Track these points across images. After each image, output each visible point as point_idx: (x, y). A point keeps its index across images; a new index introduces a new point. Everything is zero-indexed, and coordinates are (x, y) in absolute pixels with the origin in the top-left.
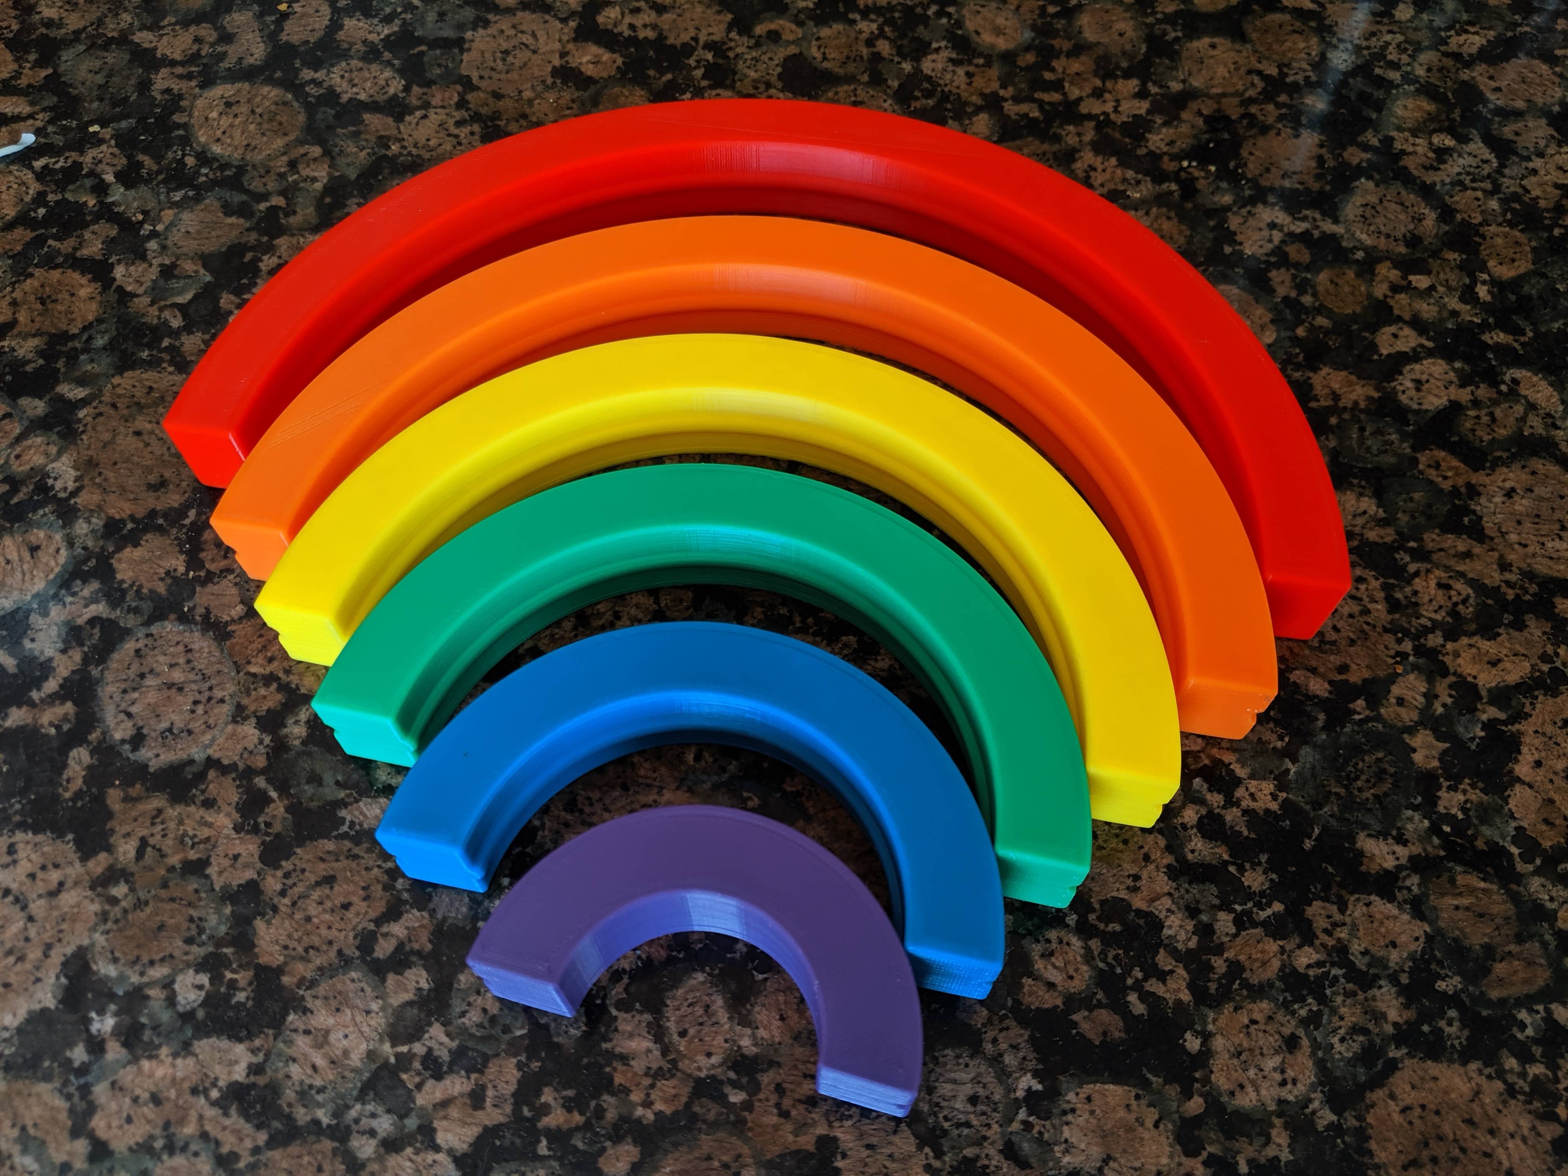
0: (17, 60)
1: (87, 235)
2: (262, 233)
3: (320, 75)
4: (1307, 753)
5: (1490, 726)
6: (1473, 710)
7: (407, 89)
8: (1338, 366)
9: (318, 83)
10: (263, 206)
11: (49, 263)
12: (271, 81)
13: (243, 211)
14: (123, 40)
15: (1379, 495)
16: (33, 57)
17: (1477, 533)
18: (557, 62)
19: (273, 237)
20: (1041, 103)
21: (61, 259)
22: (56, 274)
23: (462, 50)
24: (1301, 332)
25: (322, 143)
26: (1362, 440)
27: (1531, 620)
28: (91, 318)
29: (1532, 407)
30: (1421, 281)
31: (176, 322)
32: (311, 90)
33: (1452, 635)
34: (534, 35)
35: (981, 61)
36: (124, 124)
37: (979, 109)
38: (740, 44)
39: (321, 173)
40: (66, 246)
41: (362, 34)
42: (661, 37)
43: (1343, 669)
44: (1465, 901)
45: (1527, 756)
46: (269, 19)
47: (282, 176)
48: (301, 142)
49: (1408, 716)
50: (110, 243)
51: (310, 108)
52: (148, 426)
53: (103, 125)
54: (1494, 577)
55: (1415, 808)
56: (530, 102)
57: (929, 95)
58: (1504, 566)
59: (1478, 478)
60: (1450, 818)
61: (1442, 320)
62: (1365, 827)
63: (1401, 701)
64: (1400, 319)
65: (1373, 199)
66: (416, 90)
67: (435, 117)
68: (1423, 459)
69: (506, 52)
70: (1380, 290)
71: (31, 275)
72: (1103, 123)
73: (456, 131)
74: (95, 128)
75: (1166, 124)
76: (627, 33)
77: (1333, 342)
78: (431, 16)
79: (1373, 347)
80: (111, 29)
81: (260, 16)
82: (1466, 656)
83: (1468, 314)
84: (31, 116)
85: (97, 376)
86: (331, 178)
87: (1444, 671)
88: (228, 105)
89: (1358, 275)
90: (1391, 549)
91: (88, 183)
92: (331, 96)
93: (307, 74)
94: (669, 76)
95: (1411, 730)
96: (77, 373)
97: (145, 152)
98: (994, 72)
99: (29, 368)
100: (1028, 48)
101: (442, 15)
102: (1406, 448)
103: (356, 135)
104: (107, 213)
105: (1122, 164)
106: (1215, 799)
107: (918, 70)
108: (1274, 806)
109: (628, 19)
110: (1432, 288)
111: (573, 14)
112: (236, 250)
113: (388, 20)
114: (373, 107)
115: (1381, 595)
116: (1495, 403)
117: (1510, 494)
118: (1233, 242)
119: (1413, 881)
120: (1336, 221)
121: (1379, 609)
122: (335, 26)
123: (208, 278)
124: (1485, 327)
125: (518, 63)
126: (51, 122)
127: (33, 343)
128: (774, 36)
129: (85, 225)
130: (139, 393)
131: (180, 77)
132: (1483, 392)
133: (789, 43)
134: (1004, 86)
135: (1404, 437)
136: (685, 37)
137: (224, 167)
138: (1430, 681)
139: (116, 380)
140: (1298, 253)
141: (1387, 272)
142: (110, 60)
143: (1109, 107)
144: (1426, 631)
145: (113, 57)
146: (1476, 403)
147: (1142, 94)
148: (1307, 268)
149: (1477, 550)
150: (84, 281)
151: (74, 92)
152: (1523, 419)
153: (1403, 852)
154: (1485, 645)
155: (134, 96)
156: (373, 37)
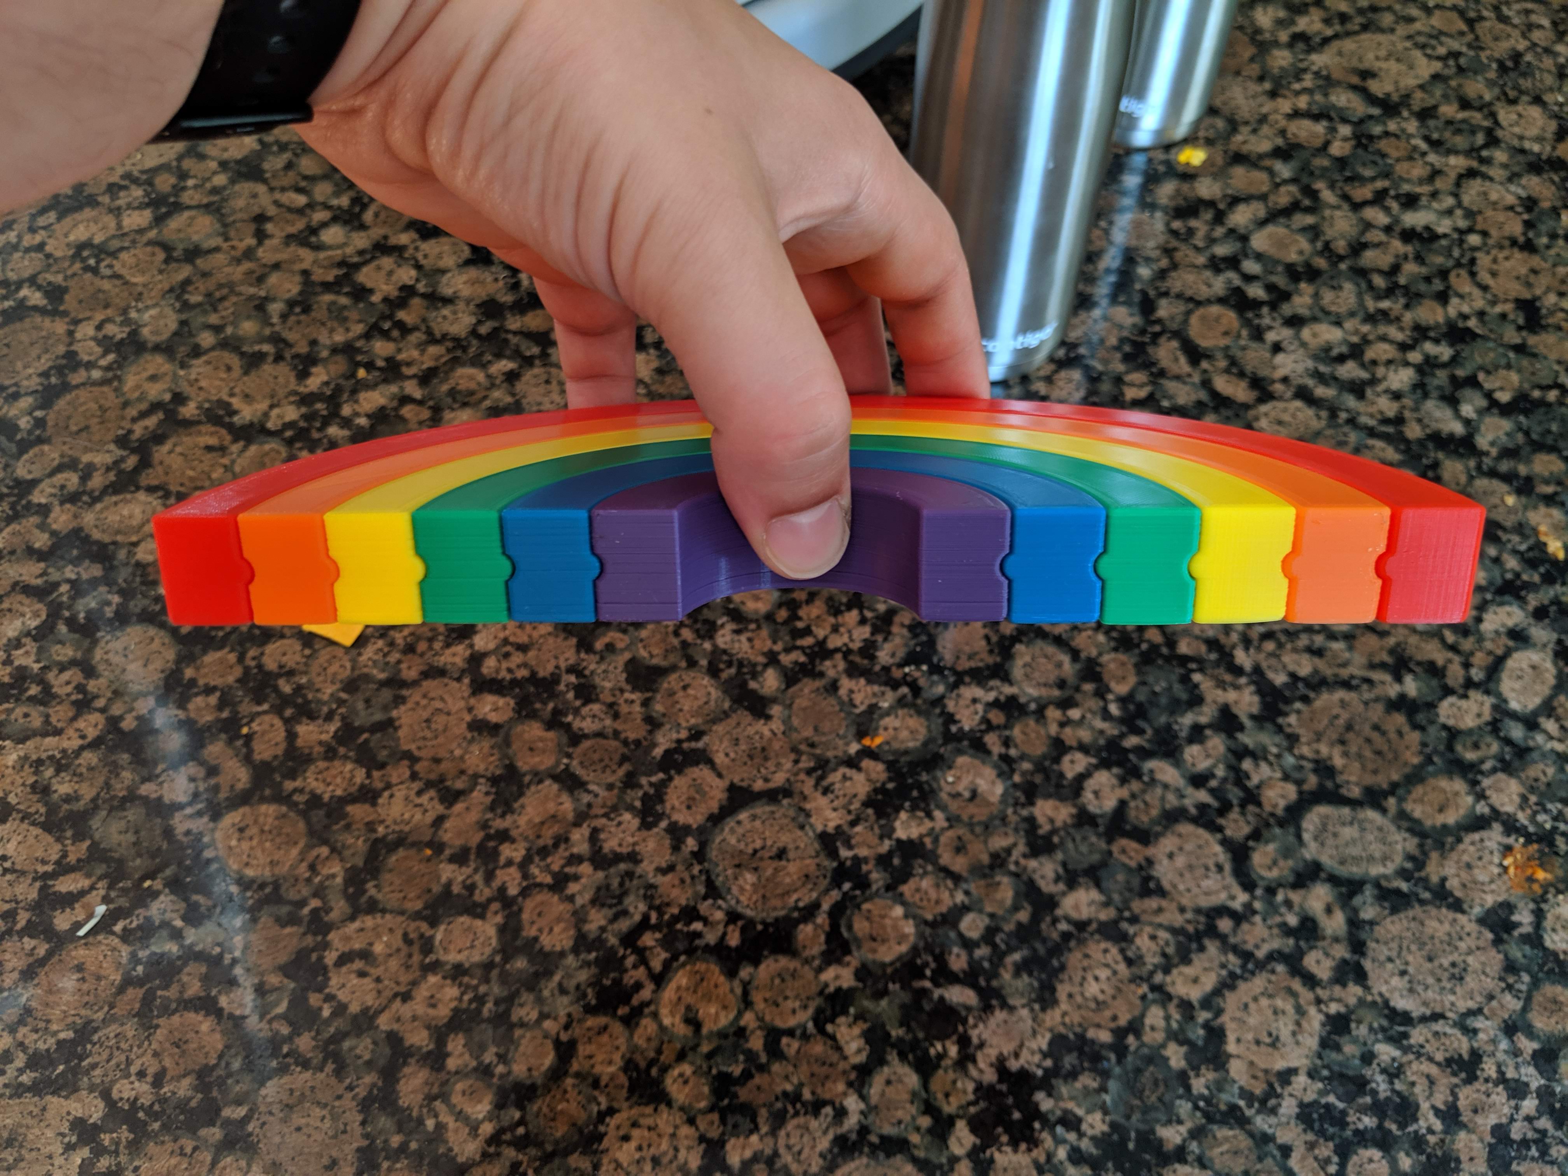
0: (58, 840)
1: (185, 979)
2: (315, 934)
3: (298, 783)
4: (1112, 1085)
5: (1206, 1026)
6: (1192, 1018)
7: (369, 775)
8: (1048, 796)
9: (301, 791)
10: (306, 911)
11: (167, 1011)
12: (263, 800)
13: (292, 920)
14: (131, 797)
15: (1098, 885)
16: (69, 833)
17: (1161, 892)
18: (468, 718)
19: (326, 934)
20: (802, 648)
21: (174, 1006)
22: (176, 1019)
23: (396, 729)
24: (1017, 778)
25: (325, 842)
26: (1076, 848)
27: (1207, 942)
28: (220, 1046)
29: (1166, 786)
30: (1075, 714)
31: (285, 1030)
32: (296, 798)
33: (1167, 971)
34: (442, 699)
35: (753, 626)
36: (168, 872)
37: (766, 666)
38: (591, 663)
39: (336, 869)
40: (172, 993)
41: (315, 737)
42: (533, 674)
43: (1115, 1018)
44: (1225, 1147)
45: (1231, 1037)
46: (239, 743)
47: (308, 880)
48: (309, 847)
49: (1160, 1036)
50: (205, 979)
51: (304, 814)
52: (303, 1121)
53: (153, 878)
54: (1178, 920)
55: (1180, 1097)
56: (462, 758)
57: (730, 664)
58: (1182, 910)
59: (1150, 851)
60: (1202, 1097)
61: (1096, 740)
62: (1157, 1121)
63: (1153, 1028)
64: (1071, 748)
65: (1028, 659)
66: (376, 774)
67: (400, 793)
68: (1115, 849)
69: (428, 721)
70: (1053, 729)
71: (157, 1026)
72: (847, 653)
73: (418, 801)
74: (147, 884)
75: (885, 640)
76: (509, 677)
77: (1038, 779)
78: (360, 705)
79: (1061, 775)
80: (120, 789)
81: (230, 742)
82: (1179, 981)
83: (1111, 730)
84: (92, 888)
85: (247, 1093)
86: (347, 871)
87: (1169, 997)
88: (241, 830)
89: (1037, 721)
90: (1115, 922)
91: (165, 933)
92: (315, 800)
93: (289, 785)
94: (551, 705)
95: (1163, 1046)
96: (232, 1096)
97: (197, 892)
98: (765, 632)
99: (193, 1104)
100: (780, 605)
101: (367, 701)
102: (1103, 845)
103: (348, 827)
104: (192, 955)
105: (869, 682)
106: (1072, 1137)
107: (715, 646)
108: (1105, 1128)
109: (505, 665)
110: (1083, 717)
111: (463, 671)
112: (301, 956)
113: (329, 717)
114: (352, 799)
115: (1119, 958)
116: (1144, 791)
117: (1171, 856)
118: (956, 722)
119: (1194, 1146)
120: (1011, 683)
121: (1122, 968)
122: (291, 736)
123: (292, 985)
124: (1122, 736)
125: (440, 728)
126: (110, 887)
127: (186, 1082)
128: (610, 648)
129: (179, 971)
130: (285, 1097)
131: (191, 816)
132: (1135, 786)
133: (622, 650)
134: (775, 642)
135: (1099, 835)
136: (550, 668)
137: (262, 886)
138: (1164, 1007)
139: (263, 1092)
140: (997, 717)
141: (1053, 714)
142: (131, 818)
143: (845, 639)
144: (1152, 973)
145: (133, 814)
146: (1133, 796)
147: (863, 621)
148: (1006, 727)
149: (1164, 903)
150: (200, 1018)
151: (116, 855)
152: (1163, 799)
153: (1183, 1129)
154: (1187, 970)
155: (165, 846)
156: (325, 737)
